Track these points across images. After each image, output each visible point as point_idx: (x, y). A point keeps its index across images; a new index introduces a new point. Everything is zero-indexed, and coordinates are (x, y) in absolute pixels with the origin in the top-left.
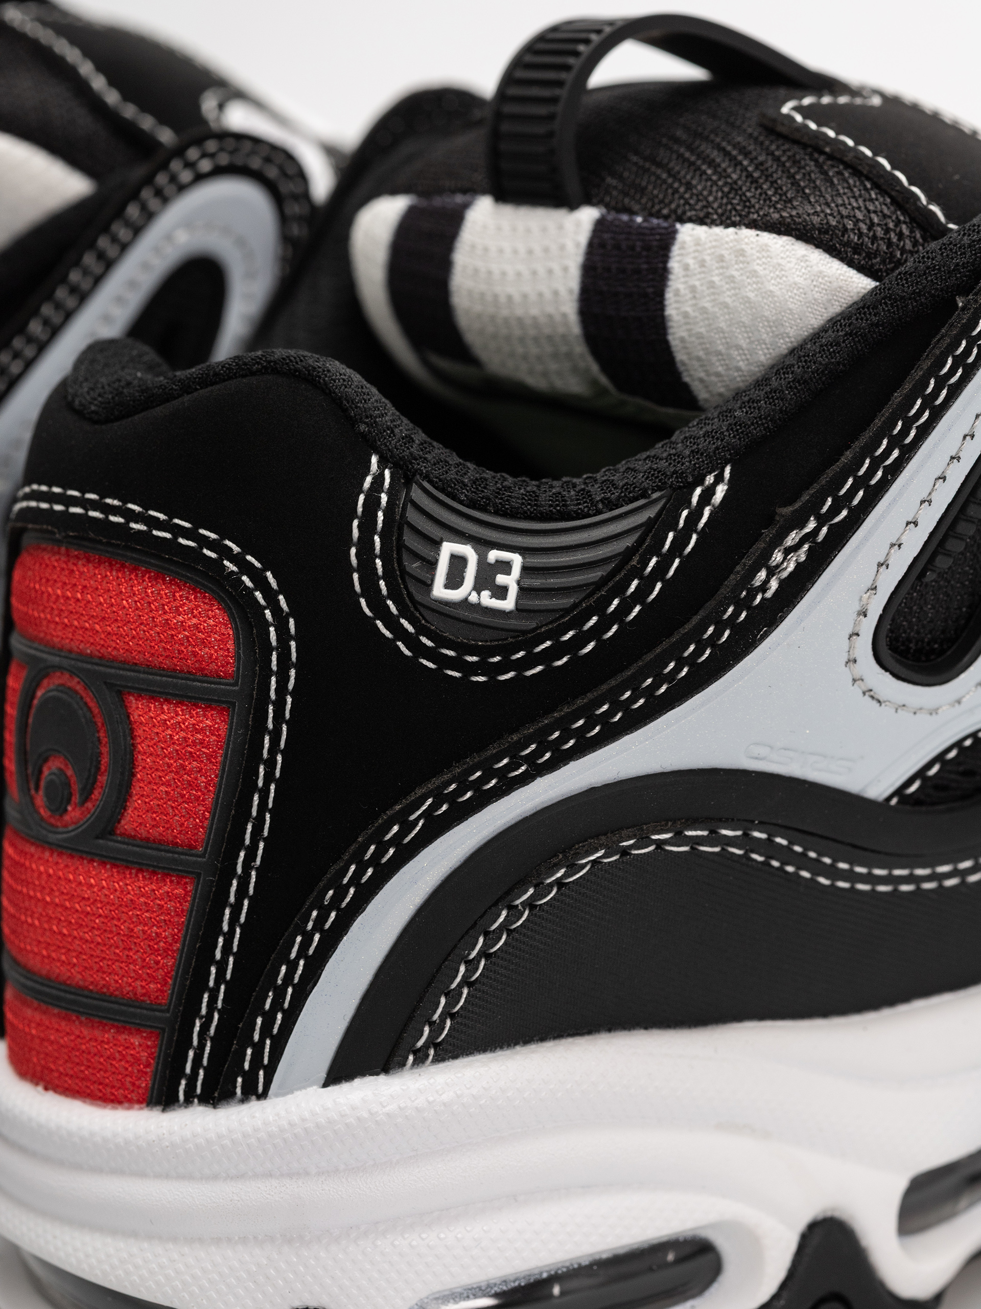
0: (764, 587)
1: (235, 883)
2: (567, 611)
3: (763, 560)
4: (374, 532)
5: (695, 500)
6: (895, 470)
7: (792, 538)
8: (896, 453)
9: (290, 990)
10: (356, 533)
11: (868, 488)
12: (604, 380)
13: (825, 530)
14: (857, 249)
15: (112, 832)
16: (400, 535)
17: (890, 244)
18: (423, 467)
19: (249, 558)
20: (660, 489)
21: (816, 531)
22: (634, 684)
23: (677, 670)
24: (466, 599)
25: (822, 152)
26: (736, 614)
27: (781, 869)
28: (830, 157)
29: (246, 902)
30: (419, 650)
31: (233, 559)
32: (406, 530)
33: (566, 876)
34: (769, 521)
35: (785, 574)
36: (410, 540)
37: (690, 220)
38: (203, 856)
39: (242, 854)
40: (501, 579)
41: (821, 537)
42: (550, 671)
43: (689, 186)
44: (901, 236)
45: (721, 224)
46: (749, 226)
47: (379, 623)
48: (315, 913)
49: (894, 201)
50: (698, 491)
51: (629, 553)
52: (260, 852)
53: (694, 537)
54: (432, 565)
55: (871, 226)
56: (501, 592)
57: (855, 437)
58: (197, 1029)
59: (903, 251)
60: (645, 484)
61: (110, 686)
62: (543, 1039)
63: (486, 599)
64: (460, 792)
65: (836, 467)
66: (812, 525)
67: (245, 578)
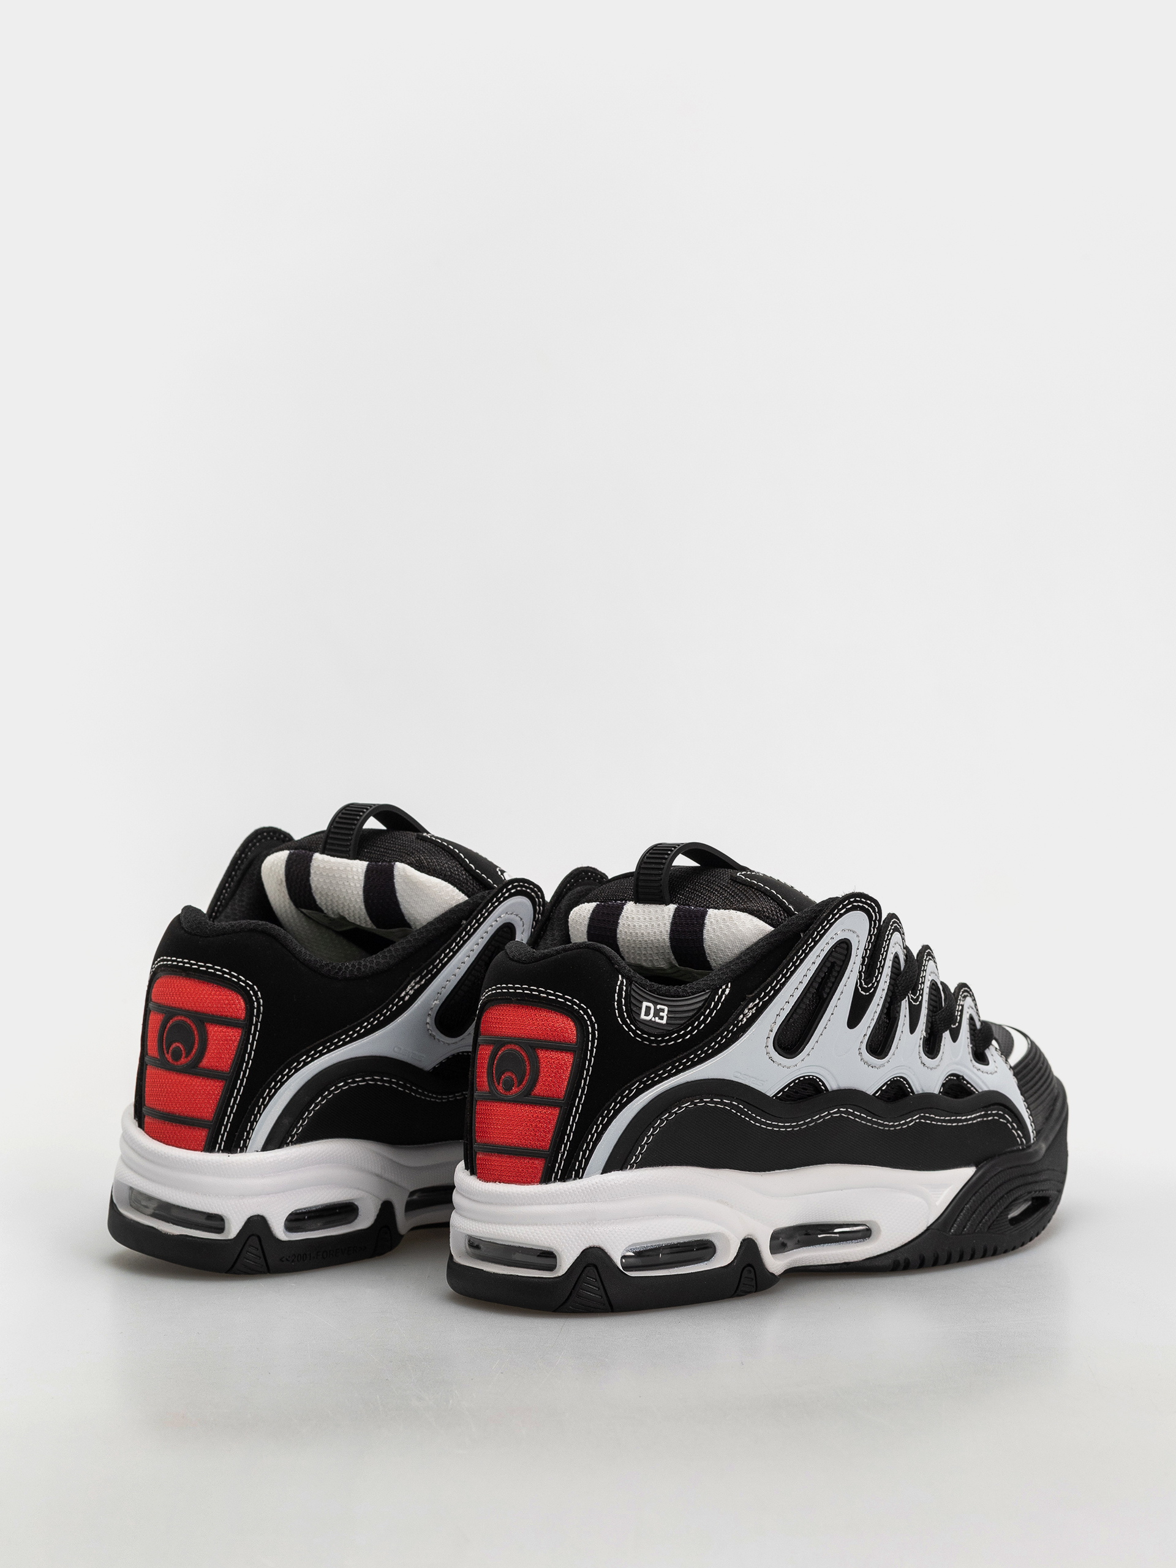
0: (742, 1021)
1: (574, 1108)
2: (682, 1025)
3: (742, 1012)
4: (622, 998)
5: (720, 993)
6: (783, 985)
7: (751, 1005)
8: (784, 979)
9: (591, 1143)
10: (616, 998)
11: (775, 990)
12: (675, 962)
13: (761, 1003)
14: (768, 918)
15: (530, 1094)
16: (630, 999)
17: (778, 917)
18: (634, 979)
19: (582, 1005)
20: (709, 989)
21: (759, 1003)
22: (701, 1049)
23: (715, 1045)
24: (651, 1020)
25: (753, 888)
26: (733, 1028)
27: (740, 1116)
28: (756, 889)
29: (578, 1115)
30: (636, 1035)
31: (577, 1005)
32: (632, 997)
33: (678, 1110)
34: (744, 999)
35: (748, 1017)
36: (633, 1000)
37: (712, 908)
38: (563, 1100)
39: (577, 1099)
40: (661, 1014)
41: (760, 1005)
42: (676, 1043)
43: (710, 897)
44: (781, 915)
45: (723, 909)
46: (734, 909)
47: (624, 1026)
48: (600, 1118)
49: (778, 904)
50: (721, 990)
51: (701, 1008)
52: (583, 1099)
53: (720, 1004)
54: (640, 1008)
55: (772, 911)
56: (662, 1018)
57: (771, 974)
58: (560, 1157)
59: (782, 919)
60: (704, 988)
61: (531, 1047)
62: (667, 1165)
63: (657, 1020)
64: (647, 1081)
65: (765, 983)
66: (757, 1001)
67: (581, 1011)
